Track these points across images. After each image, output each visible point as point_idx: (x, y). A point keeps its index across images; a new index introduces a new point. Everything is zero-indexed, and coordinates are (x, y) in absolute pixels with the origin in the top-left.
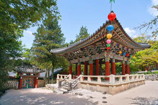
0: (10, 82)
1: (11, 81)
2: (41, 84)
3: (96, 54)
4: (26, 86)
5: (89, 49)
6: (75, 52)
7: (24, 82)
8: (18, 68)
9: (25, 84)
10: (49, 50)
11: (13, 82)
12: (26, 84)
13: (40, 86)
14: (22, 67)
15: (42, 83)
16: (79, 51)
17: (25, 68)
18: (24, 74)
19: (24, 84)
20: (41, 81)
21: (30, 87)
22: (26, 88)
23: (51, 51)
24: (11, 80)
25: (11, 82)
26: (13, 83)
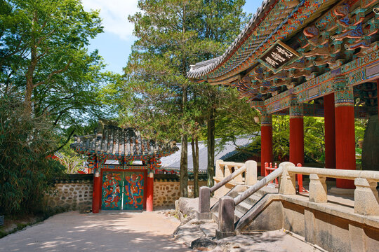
0: (68, 189)
1: (70, 186)
2: (170, 194)
3: (365, 50)
4: (118, 203)
5: (323, 34)
6: (268, 59)
7: (110, 187)
8: (84, 140)
9: (114, 196)
10: (184, 68)
11: (77, 189)
12: (119, 195)
13: (165, 202)
14: (99, 138)
15: (174, 191)
16: (280, 50)
17: (109, 140)
18: (108, 162)
19: (110, 195)
20: (168, 184)
21: (130, 207)
22: (118, 209)
23: (191, 70)
24: (70, 182)
25: (72, 189)
26: (75, 193)
